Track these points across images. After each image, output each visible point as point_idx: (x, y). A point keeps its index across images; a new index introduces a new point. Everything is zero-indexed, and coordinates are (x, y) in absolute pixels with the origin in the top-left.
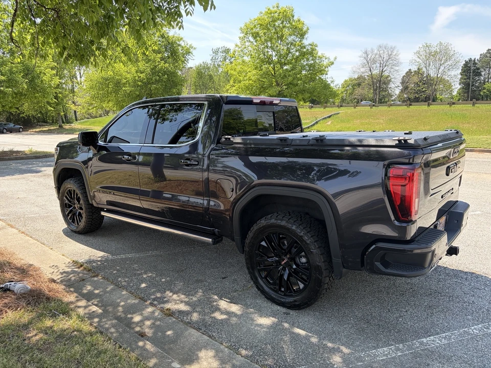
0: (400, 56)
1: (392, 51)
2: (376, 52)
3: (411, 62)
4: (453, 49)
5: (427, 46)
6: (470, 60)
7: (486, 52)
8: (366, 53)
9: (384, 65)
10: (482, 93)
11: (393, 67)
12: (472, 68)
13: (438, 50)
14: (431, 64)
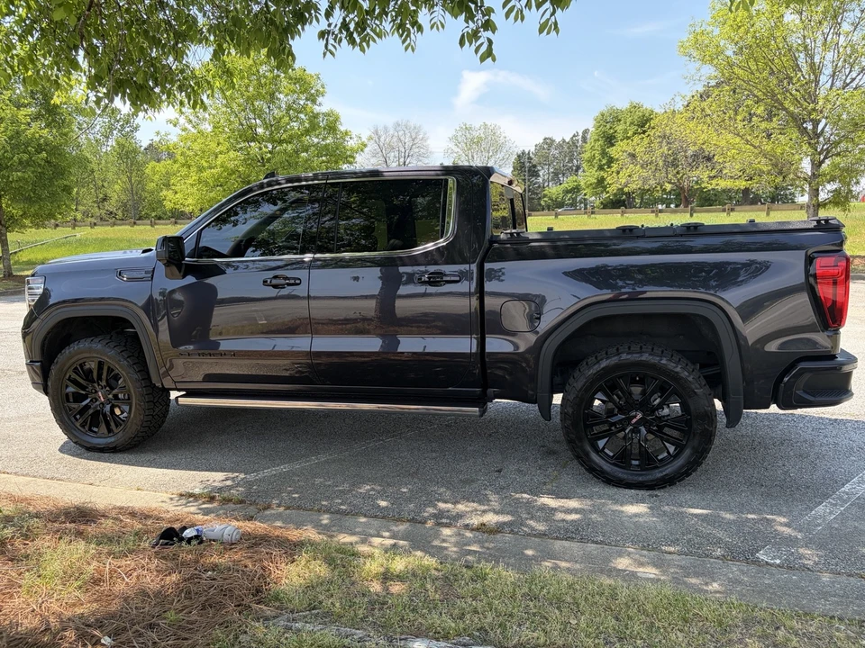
0: (428, 142)
1: (417, 133)
2: (391, 132)
3: (446, 152)
4: (503, 135)
5: (466, 128)
6: (523, 153)
7: (542, 141)
8: (376, 132)
9: (407, 154)
10: (543, 203)
11: (420, 158)
12: (527, 165)
13: (482, 135)
14: (475, 156)
